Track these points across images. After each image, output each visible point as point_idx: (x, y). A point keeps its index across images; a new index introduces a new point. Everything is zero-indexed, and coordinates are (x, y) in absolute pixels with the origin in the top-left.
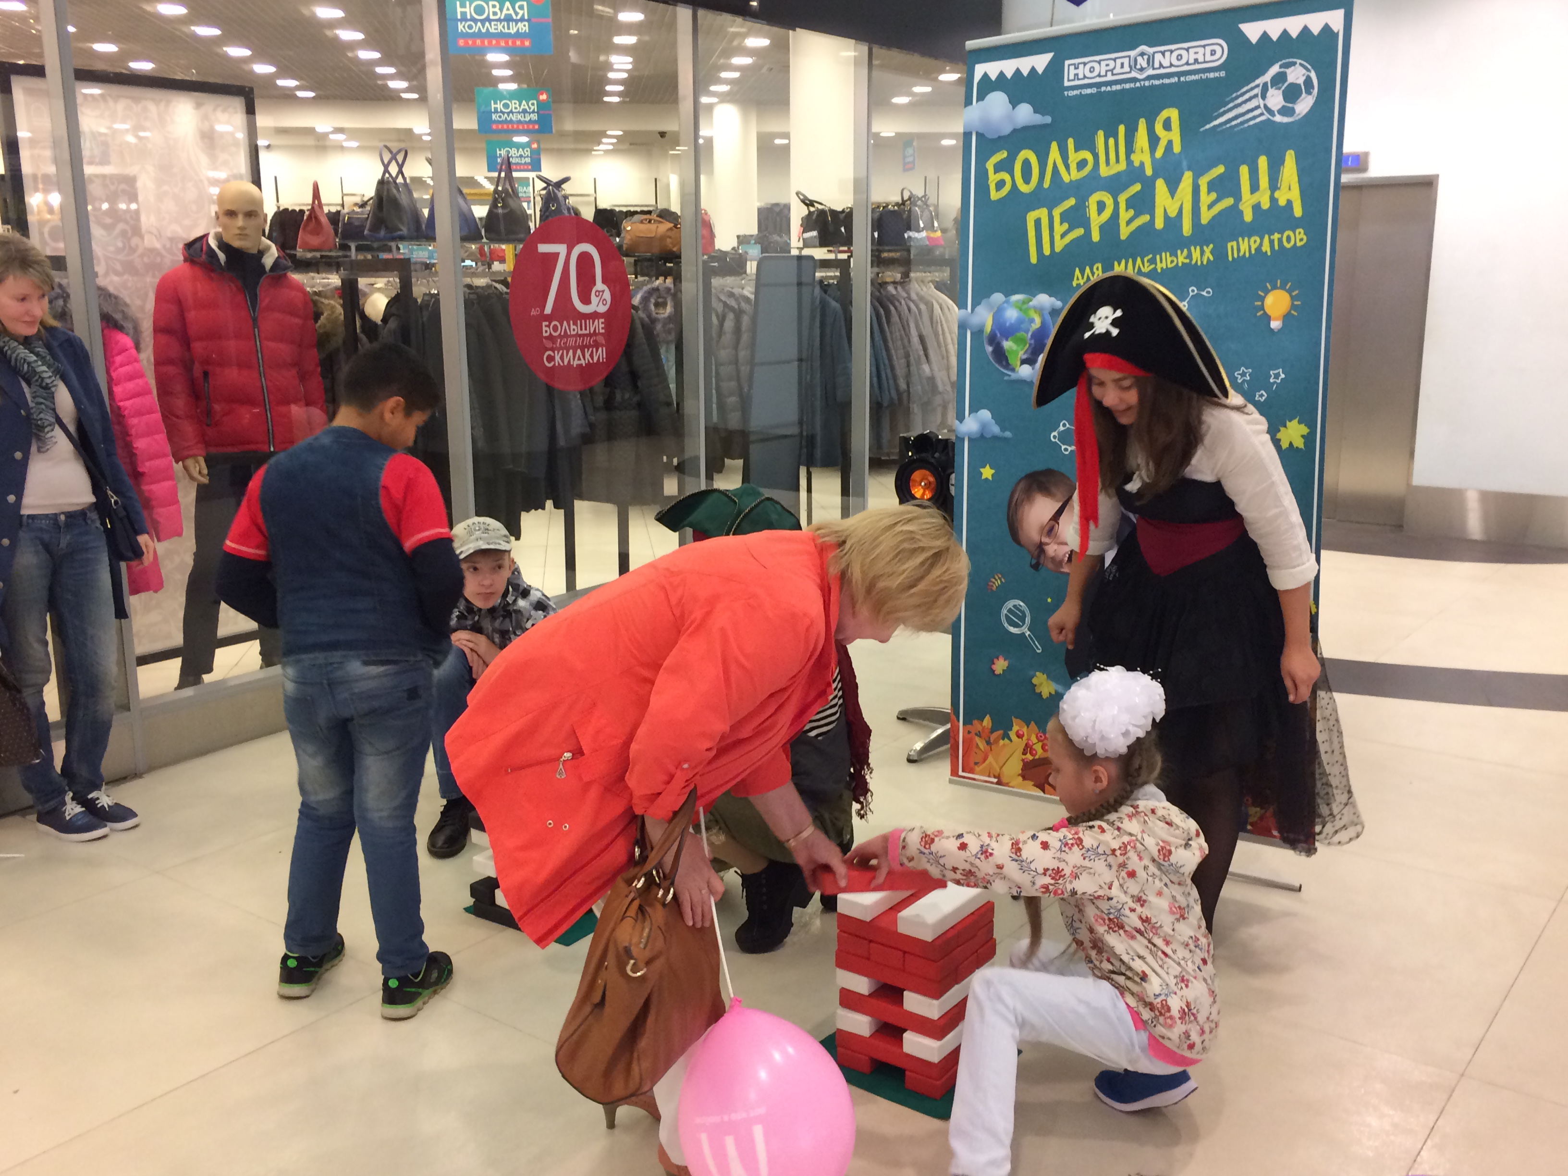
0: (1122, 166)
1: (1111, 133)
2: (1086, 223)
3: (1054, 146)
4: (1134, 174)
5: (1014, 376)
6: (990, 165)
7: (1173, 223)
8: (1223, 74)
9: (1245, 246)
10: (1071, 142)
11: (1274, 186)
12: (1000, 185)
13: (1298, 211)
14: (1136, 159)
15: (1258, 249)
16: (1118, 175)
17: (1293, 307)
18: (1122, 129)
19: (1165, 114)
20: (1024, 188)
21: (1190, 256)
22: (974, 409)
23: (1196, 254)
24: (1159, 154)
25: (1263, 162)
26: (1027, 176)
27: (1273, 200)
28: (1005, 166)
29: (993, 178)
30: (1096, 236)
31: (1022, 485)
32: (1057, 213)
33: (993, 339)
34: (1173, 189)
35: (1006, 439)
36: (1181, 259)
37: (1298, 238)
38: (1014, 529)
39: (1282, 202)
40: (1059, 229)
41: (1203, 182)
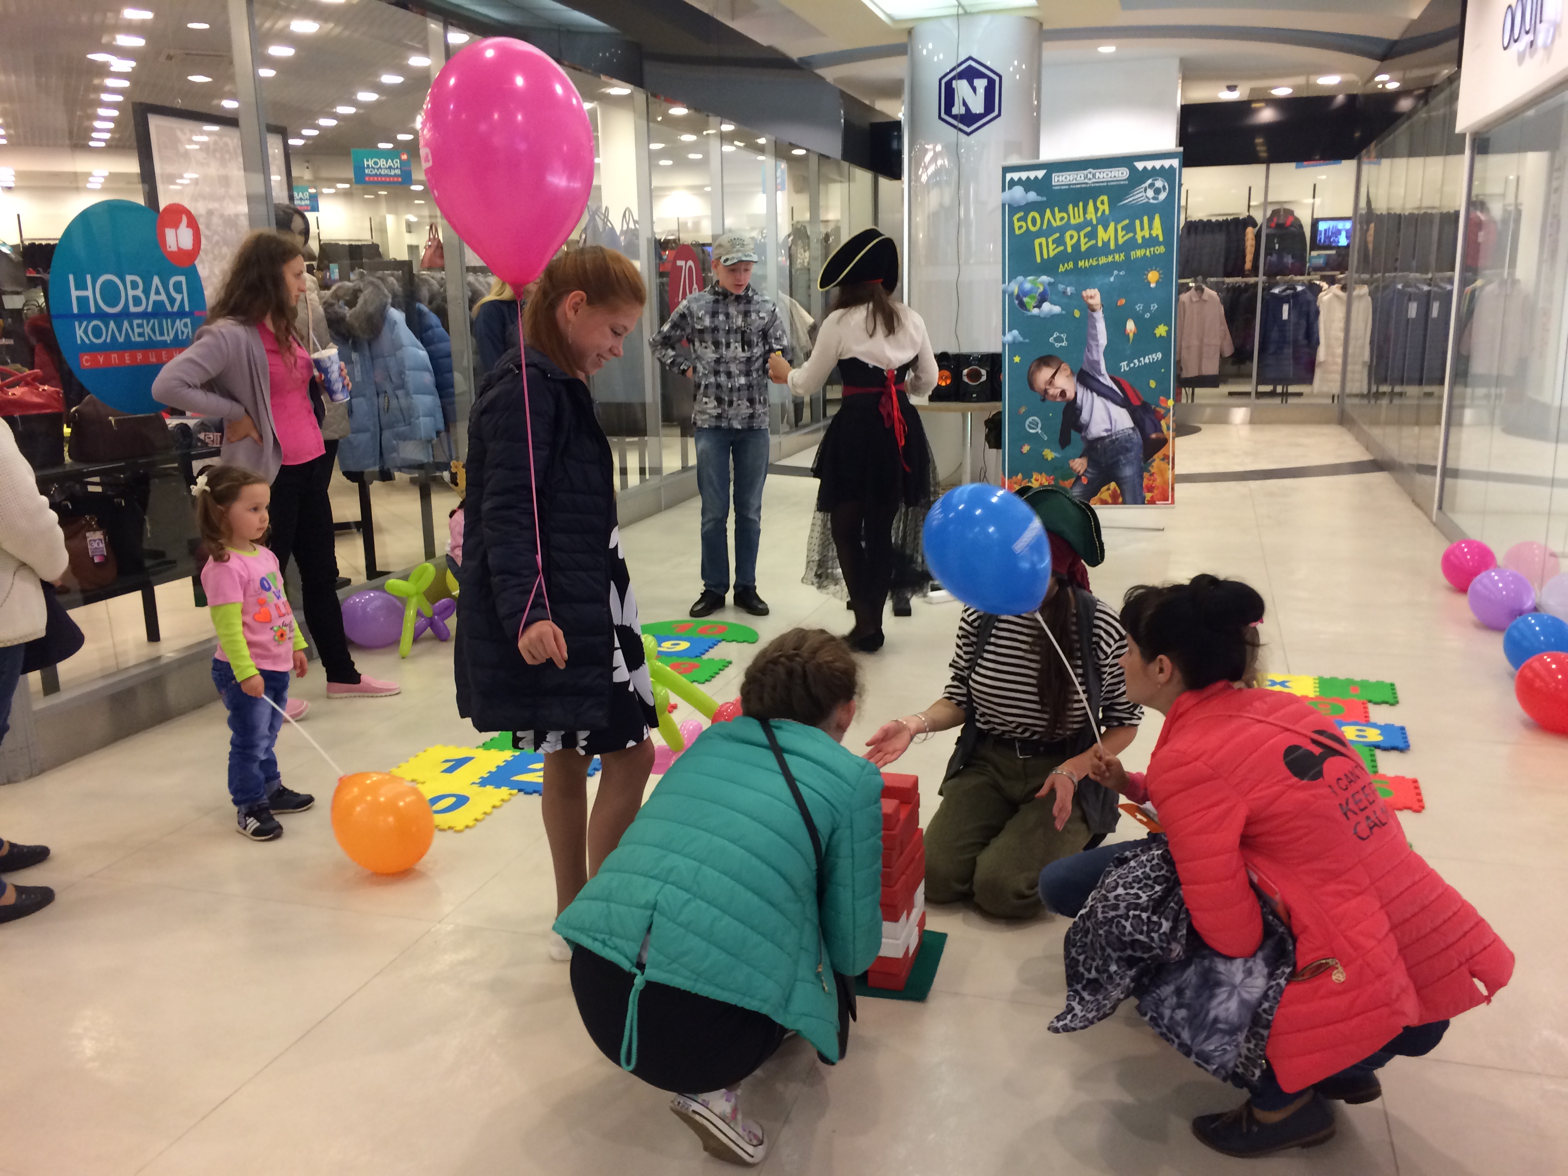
0: (1082, 219)
1: (1076, 205)
2: (1065, 244)
3: (1048, 211)
4: (1087, 223)
5: (1029, 314)
6: (1015, 218)
7: (1106, 244)
8: (1127, 182)
9: (1139, 253)
10: (1056, 209)
11: (1151, 228)
12: (1020, 227)
13: (1161, 239)
14: (1088, 217)
15: (1145, 254)
16: (1079, 223)
17: (1160, 278)
18: (1081, 204)
19: (1101, 198)
20: (1032, 229)
21: (1114, 257)
22: (1010, 330)
23: (1117, 257)
24: (1099, 214)
25: (1146, 219)
26: (1034, 224)
27: (1150, 234)
28: (1023, 219)
29: (1017, 224)
30: (1069, 250)
31: (1035, 363)
32: (1050, 240)
33: (1018, 297)
34: (1106, 230)
35: (1027, 343)
36: (1110, 259)
37: (1161, 249)
38: (1031, 385)
39: (1154, 235)
40: (1051, 247)
41: (1119, 227)
